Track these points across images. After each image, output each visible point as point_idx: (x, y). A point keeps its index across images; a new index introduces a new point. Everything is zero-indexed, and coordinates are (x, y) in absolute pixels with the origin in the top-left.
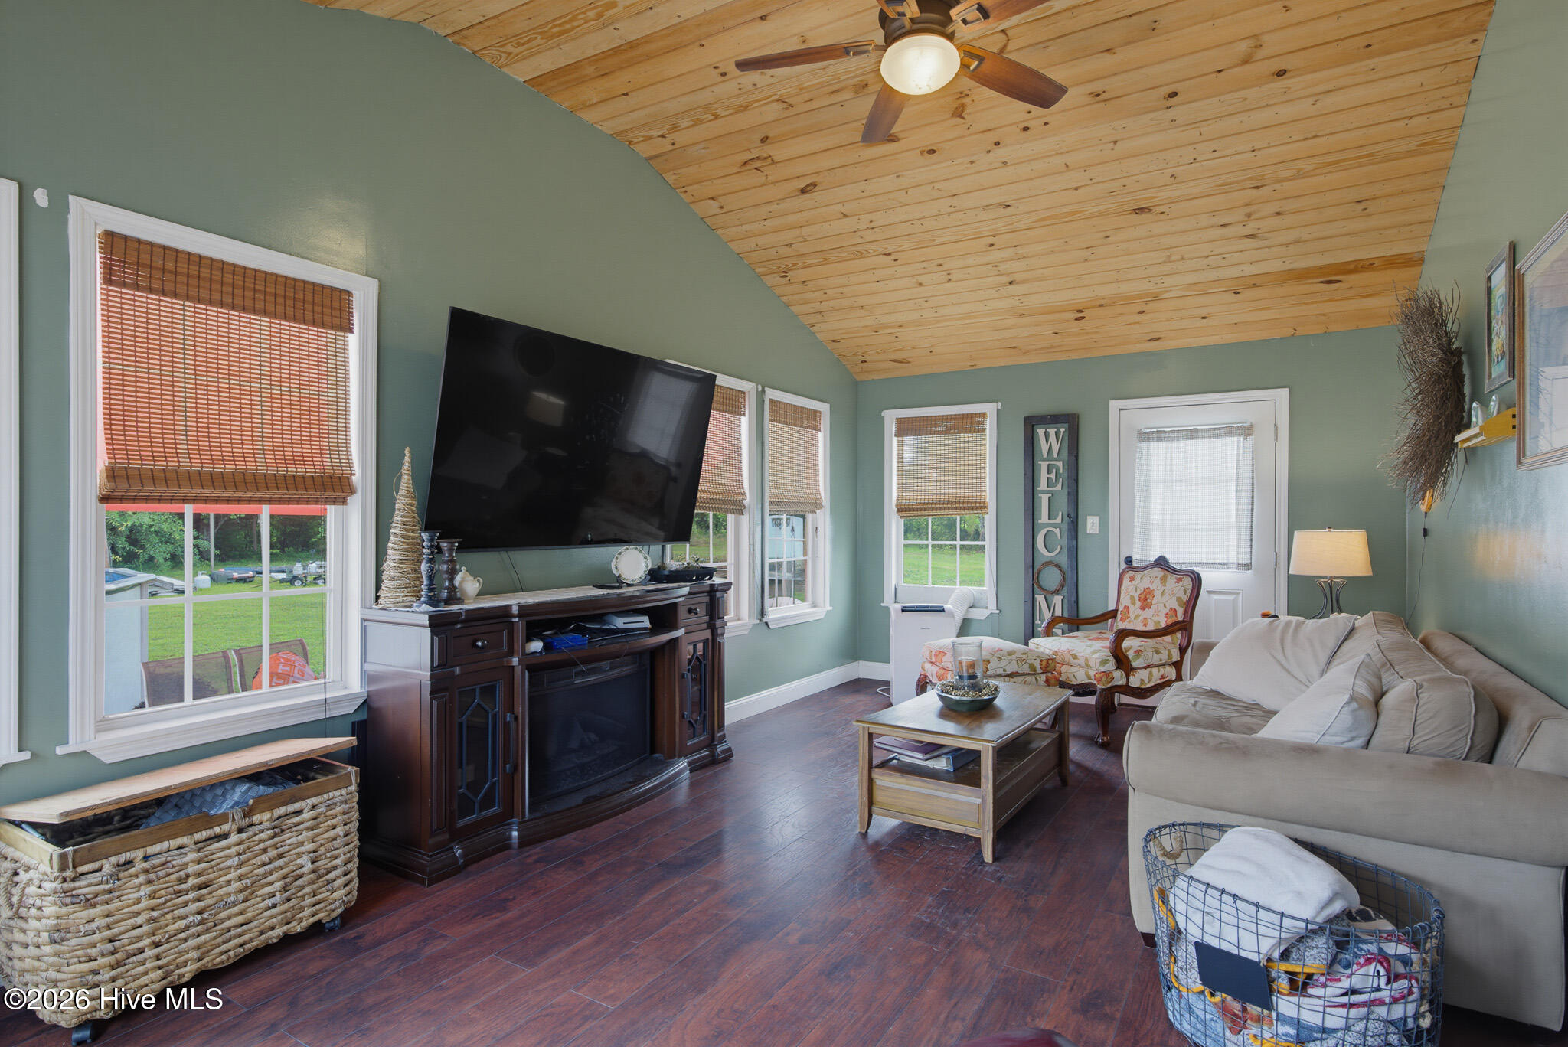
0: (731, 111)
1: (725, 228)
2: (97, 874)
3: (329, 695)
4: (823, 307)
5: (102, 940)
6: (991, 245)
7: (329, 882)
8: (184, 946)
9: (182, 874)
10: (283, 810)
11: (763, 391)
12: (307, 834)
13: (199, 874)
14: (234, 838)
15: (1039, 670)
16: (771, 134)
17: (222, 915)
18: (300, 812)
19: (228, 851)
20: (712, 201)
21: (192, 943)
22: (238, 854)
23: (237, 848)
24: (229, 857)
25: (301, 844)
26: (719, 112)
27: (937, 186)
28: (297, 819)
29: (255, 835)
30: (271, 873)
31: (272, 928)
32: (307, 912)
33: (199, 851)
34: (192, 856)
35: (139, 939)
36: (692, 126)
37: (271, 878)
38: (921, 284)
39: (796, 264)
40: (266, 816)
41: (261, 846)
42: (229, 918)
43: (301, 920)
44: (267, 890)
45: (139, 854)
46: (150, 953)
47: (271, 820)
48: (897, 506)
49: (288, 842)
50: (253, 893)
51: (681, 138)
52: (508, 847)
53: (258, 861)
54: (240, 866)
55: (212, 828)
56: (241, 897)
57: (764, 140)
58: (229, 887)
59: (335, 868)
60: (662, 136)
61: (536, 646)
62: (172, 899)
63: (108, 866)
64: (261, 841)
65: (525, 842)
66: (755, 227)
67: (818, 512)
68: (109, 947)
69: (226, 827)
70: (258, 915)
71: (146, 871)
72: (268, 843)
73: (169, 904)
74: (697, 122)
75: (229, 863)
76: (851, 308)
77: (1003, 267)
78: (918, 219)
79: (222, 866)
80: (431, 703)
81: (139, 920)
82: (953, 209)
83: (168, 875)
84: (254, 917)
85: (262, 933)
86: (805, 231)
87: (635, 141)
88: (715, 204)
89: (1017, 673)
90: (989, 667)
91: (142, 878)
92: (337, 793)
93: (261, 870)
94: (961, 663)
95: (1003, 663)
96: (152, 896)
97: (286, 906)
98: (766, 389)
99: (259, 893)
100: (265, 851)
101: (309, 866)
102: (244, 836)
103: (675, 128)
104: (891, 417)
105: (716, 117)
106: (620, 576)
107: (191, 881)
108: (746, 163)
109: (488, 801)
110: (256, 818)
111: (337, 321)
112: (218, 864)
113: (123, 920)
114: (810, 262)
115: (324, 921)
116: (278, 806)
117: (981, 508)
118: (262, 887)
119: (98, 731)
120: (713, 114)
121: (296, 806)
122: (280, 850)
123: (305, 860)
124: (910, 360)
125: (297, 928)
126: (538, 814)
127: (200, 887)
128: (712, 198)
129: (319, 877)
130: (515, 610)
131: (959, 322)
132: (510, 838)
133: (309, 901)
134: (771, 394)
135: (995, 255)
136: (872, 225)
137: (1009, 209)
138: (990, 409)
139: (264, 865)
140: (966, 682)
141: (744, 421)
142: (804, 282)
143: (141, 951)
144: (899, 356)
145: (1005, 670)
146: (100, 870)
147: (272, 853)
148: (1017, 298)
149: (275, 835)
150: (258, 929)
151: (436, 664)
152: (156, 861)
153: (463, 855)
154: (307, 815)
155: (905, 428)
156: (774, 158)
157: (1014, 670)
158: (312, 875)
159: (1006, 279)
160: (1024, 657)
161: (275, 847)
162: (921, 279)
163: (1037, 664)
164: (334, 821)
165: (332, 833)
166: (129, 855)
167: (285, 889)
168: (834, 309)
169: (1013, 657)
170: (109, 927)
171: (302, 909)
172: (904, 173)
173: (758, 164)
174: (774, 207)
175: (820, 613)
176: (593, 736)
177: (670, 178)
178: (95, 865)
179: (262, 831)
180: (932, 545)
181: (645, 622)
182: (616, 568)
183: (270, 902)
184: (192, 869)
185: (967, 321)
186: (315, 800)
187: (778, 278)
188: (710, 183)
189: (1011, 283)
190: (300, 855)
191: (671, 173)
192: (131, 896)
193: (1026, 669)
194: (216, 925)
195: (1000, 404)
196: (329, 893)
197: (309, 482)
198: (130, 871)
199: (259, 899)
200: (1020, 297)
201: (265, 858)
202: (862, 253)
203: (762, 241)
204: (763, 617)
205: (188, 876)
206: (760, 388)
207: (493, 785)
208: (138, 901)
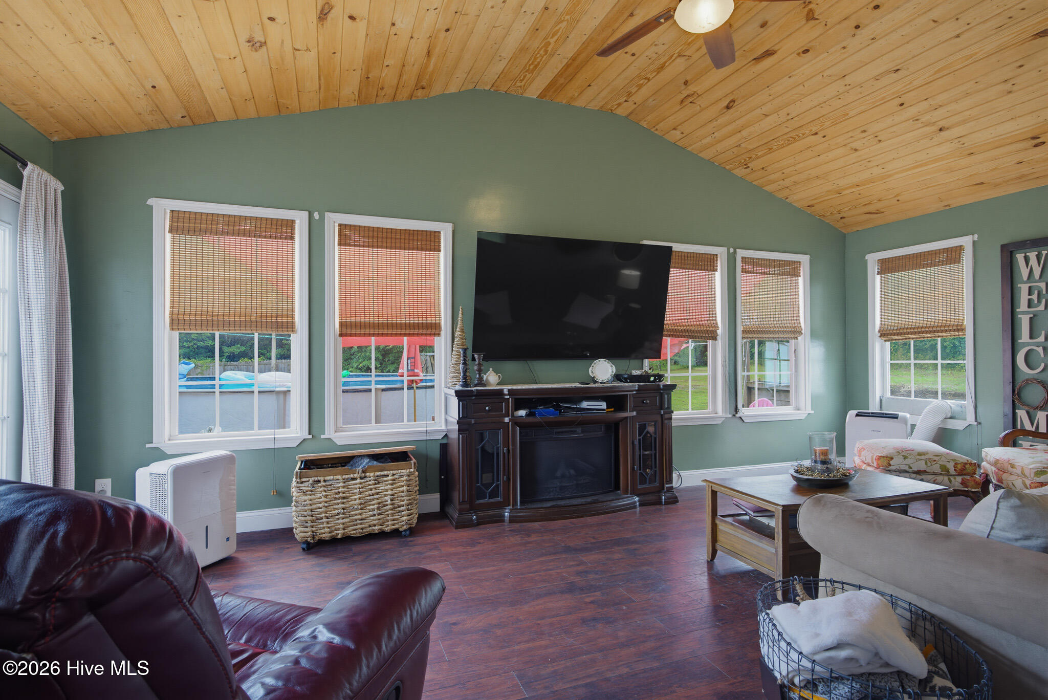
0: (655, 73)
1: (691, 145)
2: (307, 483)
3: (428, 429)
4: (787, 182)
5: (308, 510)
6: (902, 105)
7: (400, 512)
8: (338, 521)
9: (337, 491)
10: (379, 473)
11: (735, 252)
12: (389, 486)
13: (344, 493)
14: (358, 481)
15: (952, 471)
16: (688, 78)
17: (352, 513)
18: (387, 476)
19: (356, 486)
20: (674, 131)
21: (341, 521)
22: (359, 488)
23: (359, 485)
24: (356, 488)
25: (387, 490)
26: (649, 76)
27: (828, 73)
28: (385, 479)
29: (367, 481)
30: (373, 500)
31: (375, 526)
32: (390, 523)
33: (344, 483)
34: (341, 484)
35: (321, 513)
36: (638, 90)
37: (373, 502)
38: (856, 150)
39: (751, 158)
40: (372, 474)
41: (369, 487)
42: (356, 515)
43: (388, 526)
44: (372, 507)
45: (322, 479)
46: (325, 520)
47: (374, 476)
48: (879, 331)
49: (381, 488)
50: (365, 507)
51: (638, 98)
52: (503, 521)
53: (367, 493)
54: (360, 493)
55: (350, 474)
56: (360, 507)
57: (686, 83)
58: (355, 500)
59: (403, 506)
60: (626, 101)
61: (522, 413)
62: (332, 501)
63: (311, 480)
64: (370, 485)
65: (512, 520)
66: (708, 140)
67: (799, 338)
68: (310, 513)
69: (355, 475)
70: (367, 517)
71: (324, 486)
72: (372, 487)
73: (332, 502)
74: (640, 87)
75: (355, 491)
76: (808, 179)
77: (925, 118)
78: (825, 102)
79: (352, 492)
80: (459, 436)
81: (320, 505)
82: (848, 87)
83: (332, 490)
84: (366, 518)
85: (370, 526)
86: (744, 133)
87: (613, 108)
88: (678, 132)
89: (925, 471)
90: (891, 462)
91: (322, 489)
92: (404, 471)
93: (368, 498)
94: (815, 450)
95: (908, 461)
96: (326, 496)
97: (379, 517)
98: (737, 250)
99: (368, 508)
100: (371, 489)
101: (389, 502)
102: (362, 481)
103: (630, 94)
104: (873, 259)
105: (649, 80)
106: (594, 377)
107: (341, 495)
108: (682, 101)
109: (494, 494)
110: (368, 474)
111: (432, 247)
112: (351, 491)
113: (315, 504)
114: (759, 154)
115: (400, 529)
116: (378, 472)
117: (958, 330)
118: (370, 505)
119: (336, 432)
120: (645, 79)
121: (385, 473)
122: (377, 491)
123: (388, 498)
124: (882, 210)
125: (387, 529)
126: (523, 507)
127: (344, 498)
128: (674, 129)
129: (395, 508)
130: (506, 392)
131: (909, 173)
132: (504, 516)
133: (390, 517)
134: (741, 253)
135: (911, 112)
136: (790, 117)
137: (900, 72)
138: (966, 242)
139: (370, 496)
140: (819, 466)
141: (718, 275)
142: (763, 168)
143: (322, 518)
144: (871, 208)
145: (910, 467)
146: (308, 481)
147: (374, 491)
148: (957, 141)
149: (376, 484)
150: (368, 524)
151: (461, 416)
152: (327, 483)
153: (477, 519)
154: (390, 478)
155: (887, 267)
156: (699, 92)
157: (922, 469)
158: (391, 506)
159: (935, 128)
160: (935, 458)
161: (376, 489)
162: (854, 145)
163: (951, 466)
164: (402, 484)
165: (401, 489)
166: (319, 478)
167: (379, 508)
168: (796, 183)
169: (923, 457)
170: (311, 505)
171: (388, 521)
172: (793, 73)
173: (690, 99)
174: (714, 124)
175: (801, 415)
176: (572, 472)
177: (644, 124)
178: (307, 479)
179: (370, 481)
180: (915, 364)
181: (604, 405)
182: (592, 372)
183: (371, 513)
184: (341, 490)
185: (920, 169)
186: (395, 472)
187: (743, 170)
188: (667, 120)
189: (941, 130)
190: (386, 495)
191: (643, 121)
192: (319, 495)
193: (936, 468)
194: (350, 517)
195: (976, 236)
196: (399, 517)
197: (420, 326)
198: (319, 485)
199: (368, 510)
200: (960, 139)
201: (370, 492)
202: (795, 139)
203: (720, 147)
204: (737, 413)
205: (339, 492)
206: (732, 250)
207: (497, 486)
208: (321, 498)
